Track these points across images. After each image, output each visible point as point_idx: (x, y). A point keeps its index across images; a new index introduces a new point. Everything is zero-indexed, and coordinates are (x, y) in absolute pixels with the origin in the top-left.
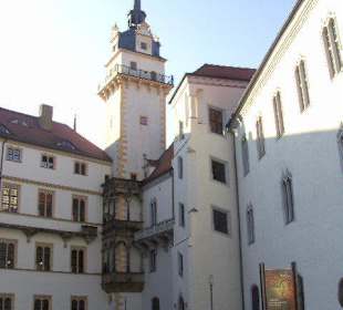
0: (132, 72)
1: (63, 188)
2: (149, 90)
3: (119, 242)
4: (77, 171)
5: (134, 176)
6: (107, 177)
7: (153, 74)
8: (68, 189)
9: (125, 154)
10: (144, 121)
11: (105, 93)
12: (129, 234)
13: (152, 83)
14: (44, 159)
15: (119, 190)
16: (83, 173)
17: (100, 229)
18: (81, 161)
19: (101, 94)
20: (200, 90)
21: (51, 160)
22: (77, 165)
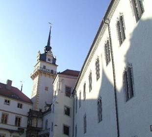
0: (44, 70)
1: (12, 113)
2: (50, 77)
3: (32, 135)
4: (18, 107)
5: (41, 110)
6: (30, 110)
7: (52, 71)
8: (14, 113)
9: (38, 101)
10: (46, 89)
11: (33, 77)
12: (36, 132)
13: (51, 74)
14: (6, 101)
15: (34, 115)
16: (21, 108)
17: (26, 130)
18: (20, 103)
19: (31, 77)
20: (63, 80)
21: (9, 102)
22: (19, 104)
